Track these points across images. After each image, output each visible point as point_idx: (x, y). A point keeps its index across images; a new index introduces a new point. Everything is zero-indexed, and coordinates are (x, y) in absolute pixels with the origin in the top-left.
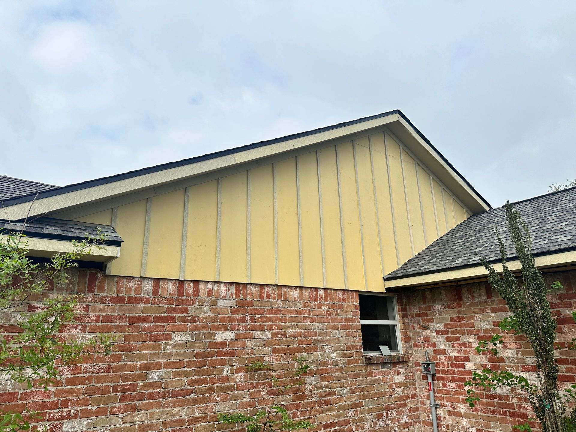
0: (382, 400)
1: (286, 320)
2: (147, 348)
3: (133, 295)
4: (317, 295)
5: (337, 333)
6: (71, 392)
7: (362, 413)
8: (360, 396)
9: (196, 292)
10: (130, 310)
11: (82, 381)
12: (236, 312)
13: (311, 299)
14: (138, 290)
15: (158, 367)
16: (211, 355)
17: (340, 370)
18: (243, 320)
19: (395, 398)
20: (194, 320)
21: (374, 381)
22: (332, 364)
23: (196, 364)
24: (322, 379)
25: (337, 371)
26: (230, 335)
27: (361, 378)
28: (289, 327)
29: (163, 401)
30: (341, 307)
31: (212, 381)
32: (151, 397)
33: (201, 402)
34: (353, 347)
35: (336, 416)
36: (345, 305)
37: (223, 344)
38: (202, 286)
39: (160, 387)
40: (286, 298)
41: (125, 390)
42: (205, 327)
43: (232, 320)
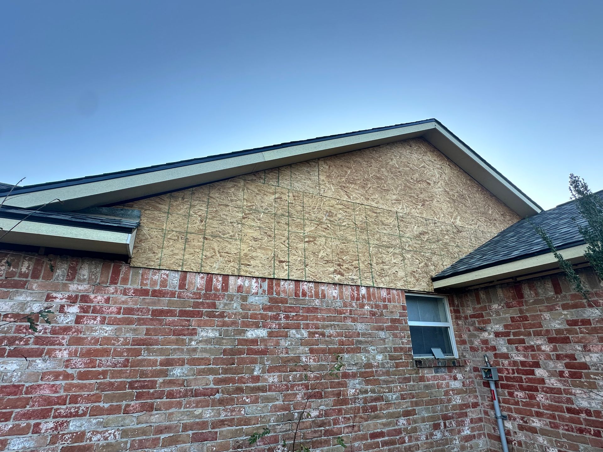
0: (439, 408)
1: (324, 320)
2: (169, 343)
3: (158, 288)
4: (358, 294)
5: (382, 334)
6: (82, 387)
7: (415, 421)
8: (412, 402)
9: (225, 287)
10: (154, 303)
11: (96, 375)
12: (269, 309)
13: (353, 298)
14: (164, 283)
15: (182, 363)
16: (240, 352)
17: (388, 373)
18: (276, 318)
19: (453, 406)
20: (222, 315)
21: (427, 387)
22: (378, 366)
23: (223, 362)
24: (368, 382)
25: (384, 374)
26: (262, 333)
27: (412, 383)
28: (327, 326)
29: (184, 401)
30: (386, 307)
31: (241, 380)
32: (171, 395)
33: (228, 404)
34: (401, 349)
35: (385, 425)
36: (390, 305)
37: (254, 341)
38: (231, 280)
39: (182, 385)
40: (324, 296)
41: (142, 387)
42: (234, 323)
43: (264, 317)
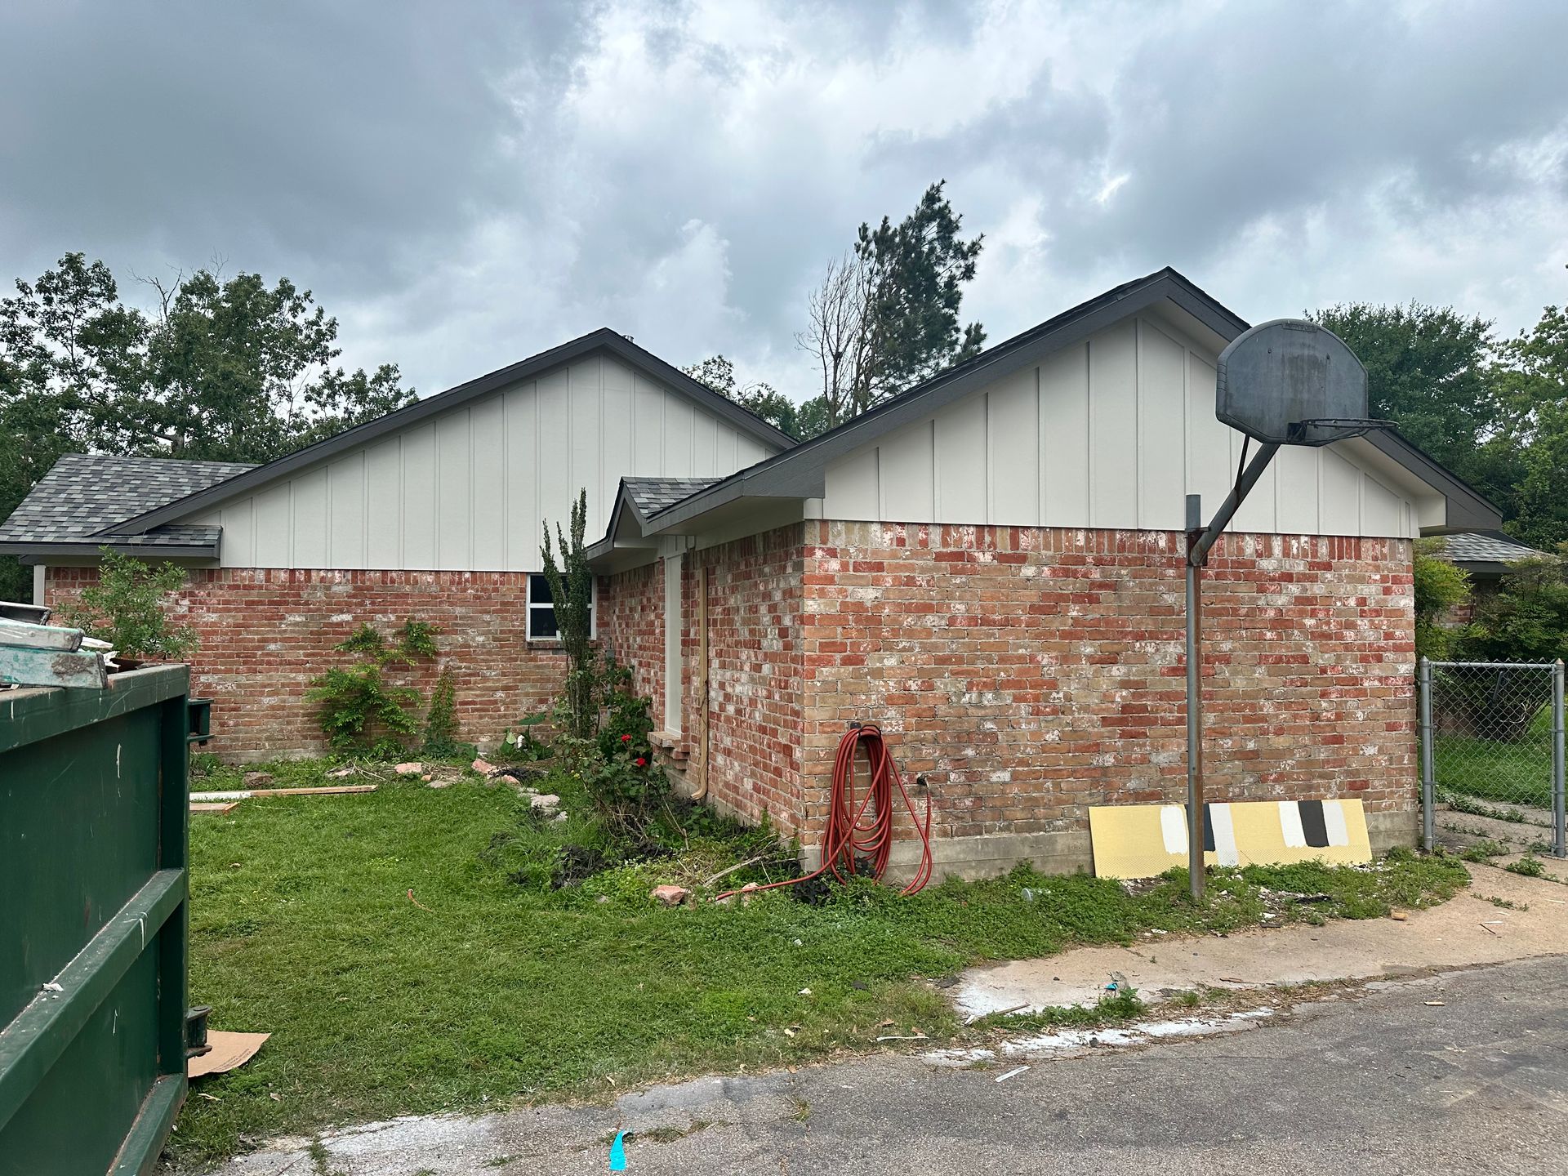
1: (416, 604)
2: (263, 626)
3: (247, 583)
4: (460, 579)
7: (516, 695)
8: (515, 679)
9: (308, 579)
10: (247, 595)
12: (354, 596)
13: (452, 583)
14: (252, 579)
15: (275, 641)
16: (327, 633)
17: (489, 653)
18: (362, 604)
20: (307, 603)
22: (477, 647)
23: (311, 640)
24: (462, 660)
25: (483, 653)
26: (347, 617)
27: (519, 662)
28: (419, 611)
29: (281, 668)
30: (496, 590)
31: (328, 655)
32: (269, 663)
33: (317, 671)
35: (477, 695)
36: (502, 588)
37: (340, 624)
38: (314, 574)
39: (278, 656)
40: (417, 583)
41: (246, 657)
42: (318, 610)
43: (349, 604)
